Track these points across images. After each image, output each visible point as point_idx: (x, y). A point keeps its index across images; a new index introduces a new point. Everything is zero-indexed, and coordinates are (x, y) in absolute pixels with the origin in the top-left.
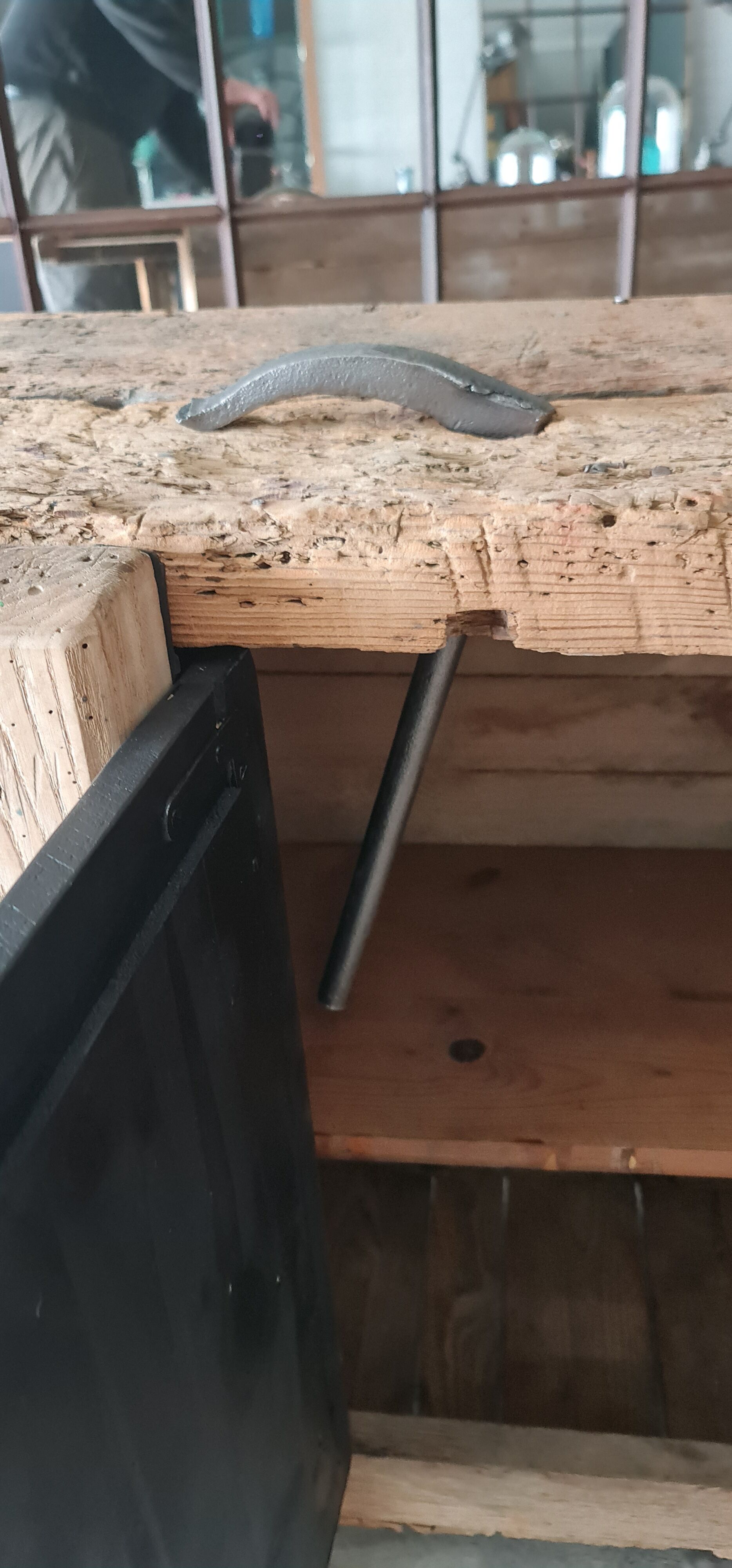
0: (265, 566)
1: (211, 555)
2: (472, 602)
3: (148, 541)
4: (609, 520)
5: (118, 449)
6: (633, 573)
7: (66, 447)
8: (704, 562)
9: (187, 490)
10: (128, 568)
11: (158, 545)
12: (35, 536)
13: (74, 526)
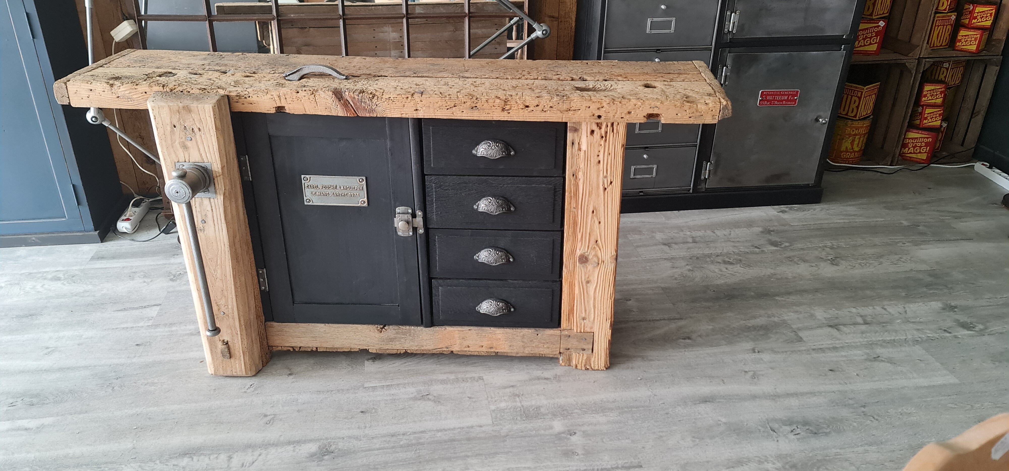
0: (246, 98)
1: (237, 96)
2: (279, 105)
3: (227, 93)
4: (298, 92)
5: (224, 80)
6: (302, 101)
7: (215, 79)
8: (312, 99)
9: (234, 86)
10: (223, 96)
11: (228, 94)
12: (208, 92)
13: (215, 91)
